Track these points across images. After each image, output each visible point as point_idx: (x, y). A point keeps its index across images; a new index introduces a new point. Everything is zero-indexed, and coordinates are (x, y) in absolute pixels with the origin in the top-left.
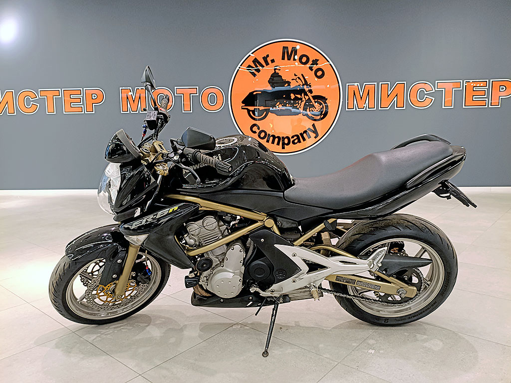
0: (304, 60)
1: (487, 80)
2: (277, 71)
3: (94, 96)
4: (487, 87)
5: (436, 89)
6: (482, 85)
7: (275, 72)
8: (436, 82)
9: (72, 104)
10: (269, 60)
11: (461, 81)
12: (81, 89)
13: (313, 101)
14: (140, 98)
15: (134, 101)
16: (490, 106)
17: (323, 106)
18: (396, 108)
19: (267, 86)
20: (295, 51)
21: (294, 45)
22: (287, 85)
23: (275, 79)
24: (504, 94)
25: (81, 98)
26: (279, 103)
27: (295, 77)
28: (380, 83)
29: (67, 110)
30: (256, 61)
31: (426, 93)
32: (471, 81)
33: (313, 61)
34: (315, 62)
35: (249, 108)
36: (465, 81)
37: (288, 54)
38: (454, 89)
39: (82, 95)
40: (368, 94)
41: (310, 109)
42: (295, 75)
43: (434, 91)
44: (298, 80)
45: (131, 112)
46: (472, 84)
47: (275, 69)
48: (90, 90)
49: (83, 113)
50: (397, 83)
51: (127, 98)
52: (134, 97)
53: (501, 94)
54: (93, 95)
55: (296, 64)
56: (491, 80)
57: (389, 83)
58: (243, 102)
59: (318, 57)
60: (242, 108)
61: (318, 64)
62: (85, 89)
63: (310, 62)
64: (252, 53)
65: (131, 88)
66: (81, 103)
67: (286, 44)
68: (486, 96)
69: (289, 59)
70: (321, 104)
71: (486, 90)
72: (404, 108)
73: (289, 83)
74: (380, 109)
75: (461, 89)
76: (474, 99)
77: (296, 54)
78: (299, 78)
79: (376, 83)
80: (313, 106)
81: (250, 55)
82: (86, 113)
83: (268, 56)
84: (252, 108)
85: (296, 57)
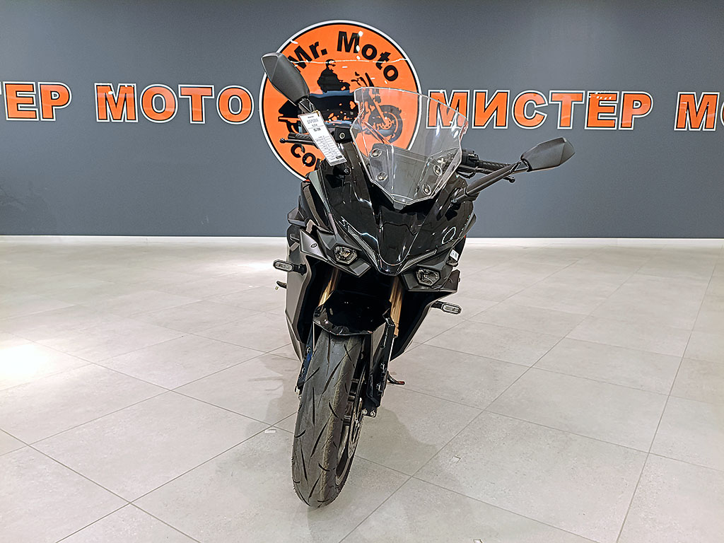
0: (369, 52)
1: (618, 92)
2: (330, 67)
3: (55, 95)
4: (617, 102)
5: (550, 102)
6: (610, 98)
7: (328, 68)
8: (551, 92)
9: (19, 105)
10: (319, 49)
11: (584, 92)
12: (34, 83)
13: (381, 113)
14: (125, 99)
15: (116, 104)
16: (620, 128)
17: (395, 122)
18: (495, 127)
19: (315, 89)
20: (356, 38)
21: (354, 30)
22: (344, 88)
23: (328, 78)
24: (638, 113)
25: (34, 96)
26: (332, 115)
27: (356, 78)
28: (475, 91)
29: (11, 114)
30: (299, 51)
31: (536, 107)
32: (597, 92)
33: (382, 54)
34: (385, 57)
35: (289, 119)
36: (589, 92)
37: (347, 43)
38: (573, 103)
39: (35, 93)
40: (458, 106)
41: (378, 125)
42: (357, 75)
43: (547, 104)
44: (360, 81)
45: (113, 121)
46: (598, 97)
47: (327, 65)
48: (48, 86)
49: (38, 119)
50: (497, 91)
51: (106, 99)
52: (116, 99)
53: (636, 112)
54: (53, 93)
55: (358, 58)
56: (623, 92)
57: (487, 91)
58: (280, 111)
59: (389, 49)
60: (279, 120)
61: (387, 60)
62: (39, 83)
63: (378, 56)
64: (293, 40)
65: (111, 84)
66: (35, 105)
67: (343, 28)
68: (615, 114)
69: (348, 50)
70: (392, 118)
71: (616, 105)
72: (506, 127)
73: (347, 85)
74: (473, 127)
75: (583, 103)
76: (599, 118)
77: (357, 43)
78: (361, 79)
79: (469, 91)
80: (382, 121)
81: (290, 42)
82: (42, 119)
83: (317, 44)
84: (293, 120)
85: (358, 48)
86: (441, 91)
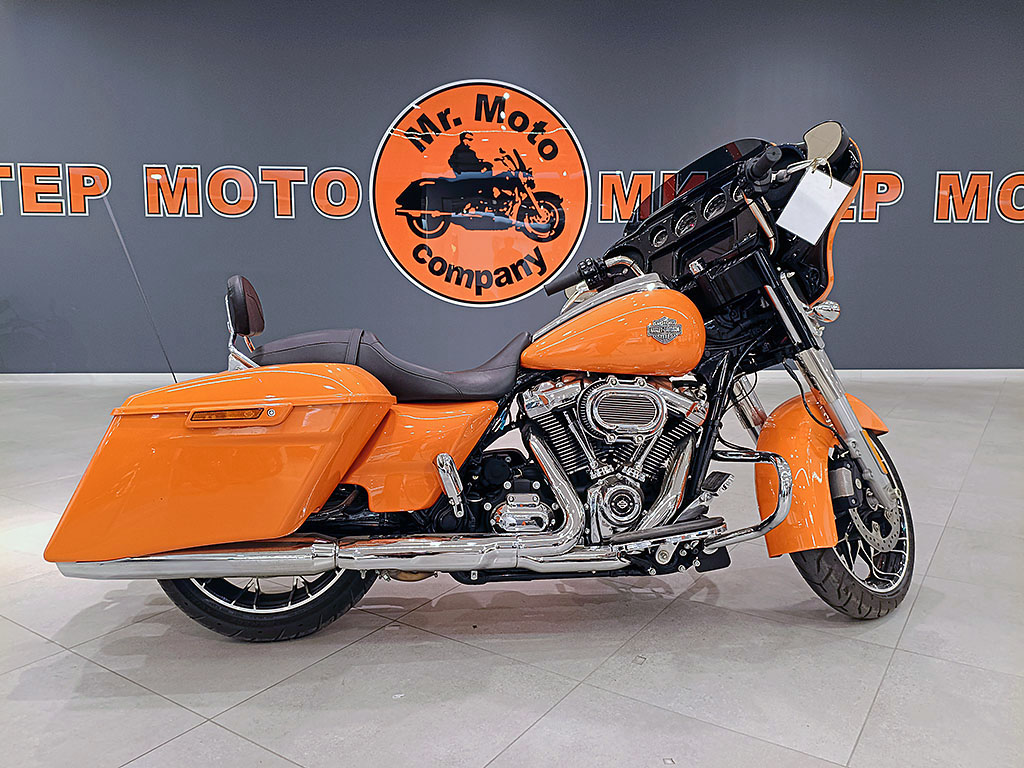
0: (518, 122)
2: (466, 142)
3: (89, 181)
7: (462, 143)
9: (39, 195)
10: (450, 119)
12: (60, 165)
13: (536, 203)
14: (185, 186)
15: (173, 193)
16: (860, 221)
17: (555, 213)
19: (447, 171)
20: (500, 103)
21: (497, 92)
22: (485, 169)
23: (462, 157)
26: (469, 205)
27: (500, 156)
29: (27, 208)
30: (423, 120)
33: (536, 124)
34: (540, 127)
35: (410, 212)
37: (487, 109)
39: (61, 178)
40: (640, 192)
41: (531, 218)
42: (502, 152)
44: (506, 160)
45: (167, 215)
47: (463, 137)
48: (79, 168)
49: (64, 214)
52: (172, 185)
53: (880, 198)
54: (86, 179)
55: (503, 128)
58: (399, 201)
59: (545, 117)
60: (397, 213)
61: (545, 131)
62: (67, 165)
63: (531, 127)
64: (417, 104)
65: (165, 166)
67: (483, 90)
69: (489, 119)
70: (550, 209)
73: (489, 166)
77: (502, 108)
78: (508, 157)
79: (654, 173)
80: (536, 213)
81: (413, 108)
82: (70, 214)
83: (448, 111)
84: (415, 213)
85: (503, 115)
86: (618, 172)
